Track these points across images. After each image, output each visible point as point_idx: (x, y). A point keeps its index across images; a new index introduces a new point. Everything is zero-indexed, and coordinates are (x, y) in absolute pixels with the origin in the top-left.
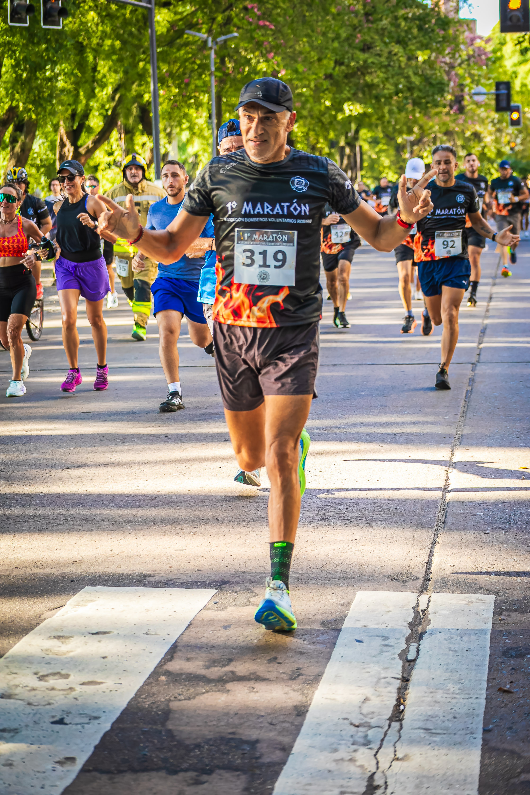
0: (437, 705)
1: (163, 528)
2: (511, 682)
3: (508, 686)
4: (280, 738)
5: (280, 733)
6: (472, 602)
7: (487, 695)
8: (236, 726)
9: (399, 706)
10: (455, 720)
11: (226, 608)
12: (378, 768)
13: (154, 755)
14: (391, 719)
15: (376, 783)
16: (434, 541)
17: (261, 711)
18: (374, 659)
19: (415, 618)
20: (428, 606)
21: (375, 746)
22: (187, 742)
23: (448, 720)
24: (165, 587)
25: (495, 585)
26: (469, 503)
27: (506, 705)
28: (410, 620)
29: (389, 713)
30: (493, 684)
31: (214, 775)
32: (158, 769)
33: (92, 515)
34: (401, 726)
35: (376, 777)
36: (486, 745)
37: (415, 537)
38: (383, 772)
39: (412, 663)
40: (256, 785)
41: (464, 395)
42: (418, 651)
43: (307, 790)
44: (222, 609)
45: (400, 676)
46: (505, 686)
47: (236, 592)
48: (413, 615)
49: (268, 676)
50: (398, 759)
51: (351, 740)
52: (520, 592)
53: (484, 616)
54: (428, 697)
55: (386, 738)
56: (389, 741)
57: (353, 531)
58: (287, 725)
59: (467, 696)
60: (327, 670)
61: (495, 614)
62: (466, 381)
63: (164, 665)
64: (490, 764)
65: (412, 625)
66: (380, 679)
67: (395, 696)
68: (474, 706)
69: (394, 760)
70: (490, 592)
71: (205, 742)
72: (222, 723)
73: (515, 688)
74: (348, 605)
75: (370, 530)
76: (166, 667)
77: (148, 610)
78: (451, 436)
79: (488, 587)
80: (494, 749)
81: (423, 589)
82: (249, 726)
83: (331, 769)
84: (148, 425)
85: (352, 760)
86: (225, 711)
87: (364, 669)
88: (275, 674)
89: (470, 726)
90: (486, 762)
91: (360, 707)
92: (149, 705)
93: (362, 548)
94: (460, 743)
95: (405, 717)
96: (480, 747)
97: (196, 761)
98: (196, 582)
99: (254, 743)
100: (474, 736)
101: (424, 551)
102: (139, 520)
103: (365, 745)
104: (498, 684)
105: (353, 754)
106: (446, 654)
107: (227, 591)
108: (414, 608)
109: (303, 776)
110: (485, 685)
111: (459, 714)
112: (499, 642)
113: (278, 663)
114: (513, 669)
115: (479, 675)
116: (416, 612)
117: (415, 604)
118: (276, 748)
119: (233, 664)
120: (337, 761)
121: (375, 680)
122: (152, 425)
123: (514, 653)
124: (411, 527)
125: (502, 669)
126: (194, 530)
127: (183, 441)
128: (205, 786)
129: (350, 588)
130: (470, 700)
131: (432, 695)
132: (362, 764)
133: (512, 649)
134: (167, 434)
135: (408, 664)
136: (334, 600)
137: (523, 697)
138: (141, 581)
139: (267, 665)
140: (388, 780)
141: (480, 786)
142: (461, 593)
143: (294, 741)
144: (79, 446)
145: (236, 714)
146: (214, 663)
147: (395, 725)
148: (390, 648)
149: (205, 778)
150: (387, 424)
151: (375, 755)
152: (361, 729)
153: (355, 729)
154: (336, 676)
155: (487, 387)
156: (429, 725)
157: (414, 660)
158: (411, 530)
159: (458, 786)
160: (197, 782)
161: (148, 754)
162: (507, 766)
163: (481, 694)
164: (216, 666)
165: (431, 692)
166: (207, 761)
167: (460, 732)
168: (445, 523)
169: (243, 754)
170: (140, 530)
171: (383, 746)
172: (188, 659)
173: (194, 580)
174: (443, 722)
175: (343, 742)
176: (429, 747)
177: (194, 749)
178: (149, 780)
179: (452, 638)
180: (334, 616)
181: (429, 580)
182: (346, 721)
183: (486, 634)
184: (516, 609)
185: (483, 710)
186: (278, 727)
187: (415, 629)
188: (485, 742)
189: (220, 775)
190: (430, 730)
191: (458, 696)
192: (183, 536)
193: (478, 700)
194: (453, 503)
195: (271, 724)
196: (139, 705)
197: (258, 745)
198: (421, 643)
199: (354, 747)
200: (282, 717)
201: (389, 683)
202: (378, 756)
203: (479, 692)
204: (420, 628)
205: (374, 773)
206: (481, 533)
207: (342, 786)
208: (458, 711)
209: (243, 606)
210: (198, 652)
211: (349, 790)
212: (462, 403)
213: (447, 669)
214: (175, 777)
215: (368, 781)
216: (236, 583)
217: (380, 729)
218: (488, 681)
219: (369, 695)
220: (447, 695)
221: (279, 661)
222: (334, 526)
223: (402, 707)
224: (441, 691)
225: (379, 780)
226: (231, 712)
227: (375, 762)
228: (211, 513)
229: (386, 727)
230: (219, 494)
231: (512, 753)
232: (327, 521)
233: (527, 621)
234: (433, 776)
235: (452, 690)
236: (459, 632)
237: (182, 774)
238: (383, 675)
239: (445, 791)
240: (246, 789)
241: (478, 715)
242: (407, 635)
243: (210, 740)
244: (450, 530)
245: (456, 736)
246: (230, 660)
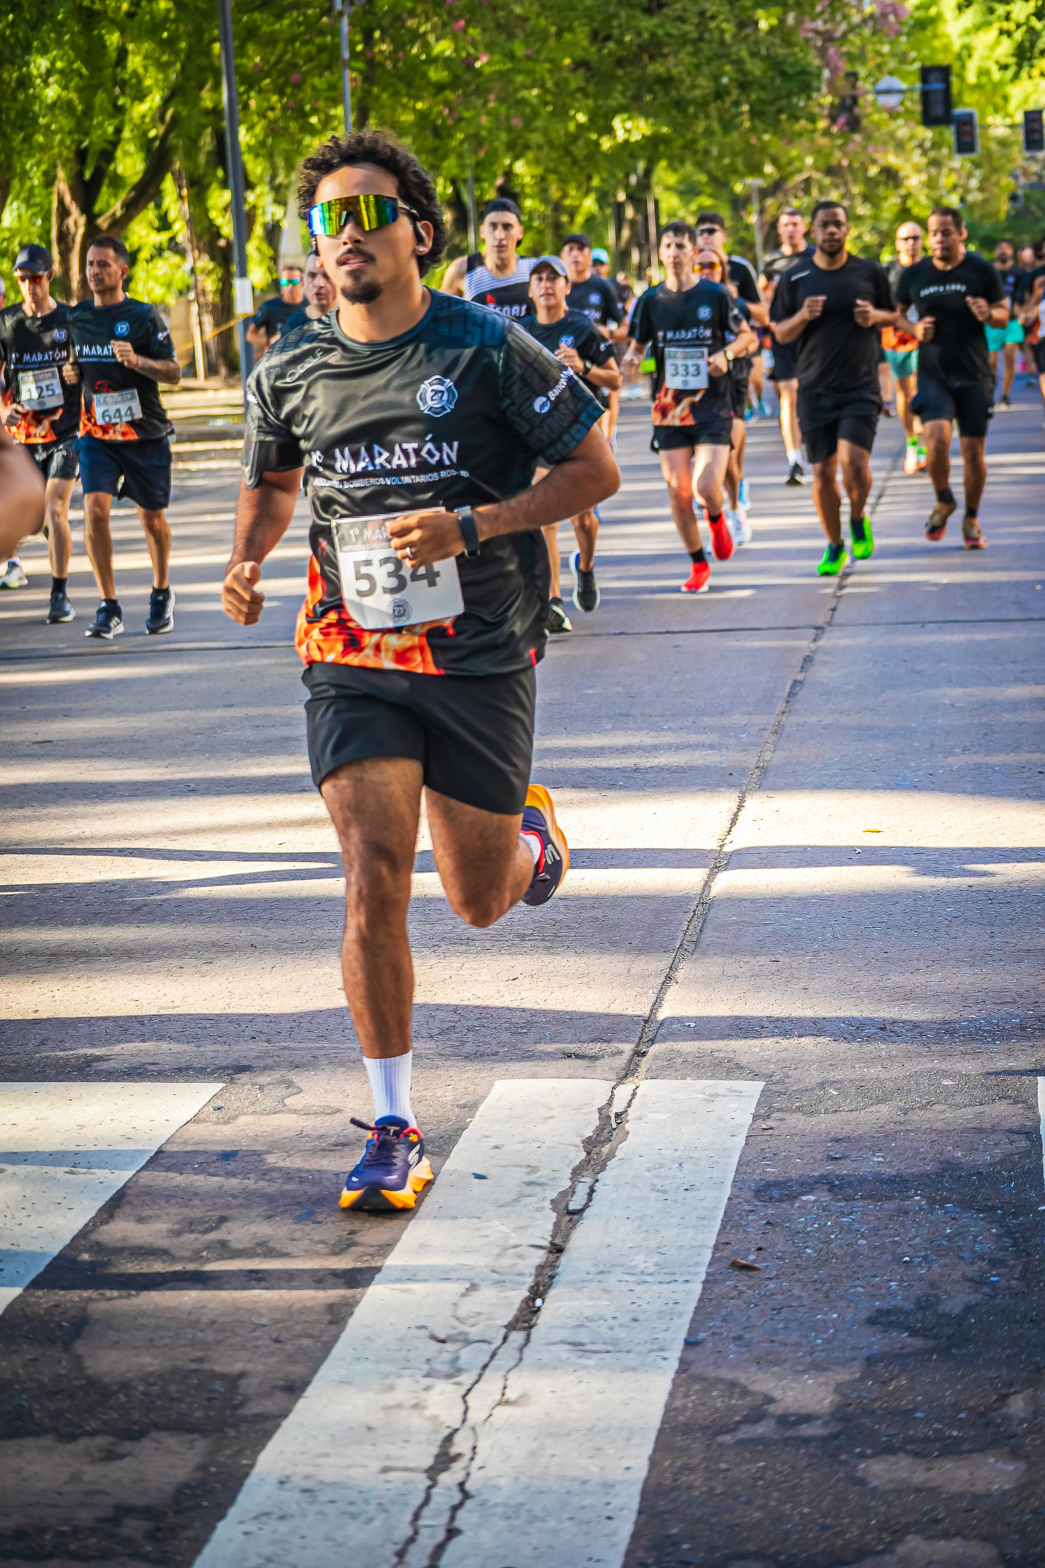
0: (606, 1296)
1: (145, 965)
2: (760, 1249)
3: (752, 1257)
4: (290, 1368)
5: (291, 1359)
6: (717, 1095)
7: (708, 1274)
8: (207, 1346)
9: (534, 1300)
10: (635, 1324)
11: (235, 1118)
12: (464, 1421)
13: (37, 1406)
14: (511, 1327)
15: (454, 1450)
16: (669, 978)
17: (261, 1315)
18: (503, 1210)
19: (600, 1130)
20: (629, 1105)
21: (467, 1379)
22: (107, 1380)
23: (621, 1326)
24: (124, 1080)
25: (768, 1061)
26: (752, 901)
27: (741, 1292)
28: (589, 1133)
29: (509, 1314)
30: (725, 1253)
31: (147, 1443)
32: (39, 1432)
33: (12, 943)
34: (528, 1340)
35: (457, 1438)
36: (684, 1371)
37: (633, 971)
38: (473, 1429)
39: (575, 1217)
40: (222, 1459)
41: (787, 690)
42: (592, 1190)
43: (318, 1465)
44: (227, 1122)
45: (546, 1243)
46: (745, 1258)
47: (261, 1088)
48: (597, 1123)
49: (290, 1249)
50: (507, 1403)
51: (426, 1367)
52: (815, 1073)
53: (733, 1122)
54: (591, 1281)
55: (494, 1363)
56: (499, 1368)
57: (513, 963)
58: (306, 1342)
59: (668, 1278)
60: (405, 1236)
61: (756, 1117)
62: (797, 662)
63: (92, 1231)
64: (685, 1408)
65: (590, 1144)
66: (505, 1249)
67: (530, 1281)
68: (677, 1297)
69: (499, 1404)
70: (756, 1076)
71: (141, 1379)
72: (182, 1342)
73: (765, 1259)
74: (472, 1107)
75: (547, 959)
76: (94, 1236)
77: (81, 1127)
78: (743, 771)
79: (753, 1066)
80: (701, 1379)
81: (628, 1072)
82: (232, 1345)
83: (372, 1425)
84: (159, 763)
85: (417, 1407)
86: (193, 1318)
87: (479, 1229)
88: (305, 1244)
89: (661, 1336)
90: (678, 1403)
91: (456, 1304)
92: (46, 1310)
93: (524, 995)
94: (634, 1369)
95: (540, 1321)
96: (671, 1375)
97: (115, 1415)
98: (188, 1068)
99: (233, 1380)
100: (664, 1354)
101: (644, 999)
102: (102, 950)
103: (449, 1376)
104: (735, 1253)
105: (423, 1395)
106: (643, 1198)
107: (243, 1085)
108: (600, 1110)
109: (316, 1438)
110: (708, 1255)
111: (645, 1312)
112: (753, 1172)
113: (315, 1222)
114: (768, 1223)
115: (700, 1236)
116: (604, 1117)
117: (603, 1102)
118: (276, 1387)
119: (225, 1227)
120: (387, 1409)
121: (496, 1251)
122: (165, 763)
123: (776, 1193)
124: (628, 951)
125: (748, 1225)
126: (205, 968)
127: (219, 793)
128: (125, 1462)
129: (483, 1074)
130: (673, 1286)
131: (600, 1277)
132: (436, 1412)
133: (776, 1184)
134: (191, 780)
135: (568, 1218)
136: (450, 1096)
137: (777, 1277)
138: (80, 1069)
139: (293, 1227)
140: (479, 1444)
141: (655, 1450)
142: (699, 1078)
143: (314, 1371)
144: (13, 808)
145: (213, 1322)
146: (190, 1225)
147: (517, 1337)
148: (538, 1189)
149: (127, 1446)
150: (624, 750)
151: (464, 1396)
152: (449, 1346)
153: (437, 1346)
154: (421, 1246)
155: (835, 674)
156: (582, 1336)
157: (580, 1212)
158: (628, 957)
159: (611, 1451)
160: (111, 1456)
161: (26, 1404)
162: (717, 1410)
163: (695, 1274)
164: (192, 1232)
165: (601, 1273)
166: (136, 1415)
167: (639, 1348)
168: (696, 943)
169: (210, 1400)
170: (99, 970)
171: (484, 1378)
172: (141, 1220)
173: (184, 1065)
174: (611, 1329)
175: (409, 1372)
176: (571, 1378)
177: (118, 1391)
178: (18, 1453)
179: (661, 1166)
180: (442, 1128)
181: (644, 1054)
182: (423, 1333)
183: (730, 1157)
184: (798, 1108)
185: (694, 1304)
186: (289, 1347)
187: (596, 1150)
188: (684, 1365)
189: (157, 1441)
190: (582, 1344)
191: (649, 1279)
192: (180, 980)
193: (688, 1285)
194: (722, 901)
195: (277, 1341)
196: (28, 1311)
197: (244, 1383)
198: (599, 1176)
199: (428, 1381)
200: (299, 1327)
201: (520, 1256)
202: (468, 1398)
203: (692, 1270)
204: (606, 1149)
205: (456, 1430)
206: (762, 959)
207: (388, 1457)
208: (645, 1306)
209: (269, 1114)
210: (163, 1204)
211: (400, 1464)
212: (781, 706)
213: (639, 1227)
214: (70, 1447)
215: (441, 1447)
216: (266, 1068)
217: (485, 1346)
218: (716, 1248)
219: (476, 1281)
220: (628, 1278)
221: (319, 1218)
222: (478, 953)
223: (538, 1302)
224: (619, 1270)
225: (461, 1445)
226: (205, 1320)
227: (462, 1408)
228: (242, 933)
229: (499, 1341)
230: (268, 896)
231: (733, 1385)
232: (467, 944)
233: (815, 1129)
234: (568, 1434)
235: (642, 1266)
236: (677, 1154)
237: (83, 1442)
238: (513, 1242)
239: (584, 1461)
240: (202, 1467)
241: (681, 1315)
242: (577, 1163)
243: (152, 1374)
244: (704, 953)
245: (630, 1356)
246: (223, 1220)
